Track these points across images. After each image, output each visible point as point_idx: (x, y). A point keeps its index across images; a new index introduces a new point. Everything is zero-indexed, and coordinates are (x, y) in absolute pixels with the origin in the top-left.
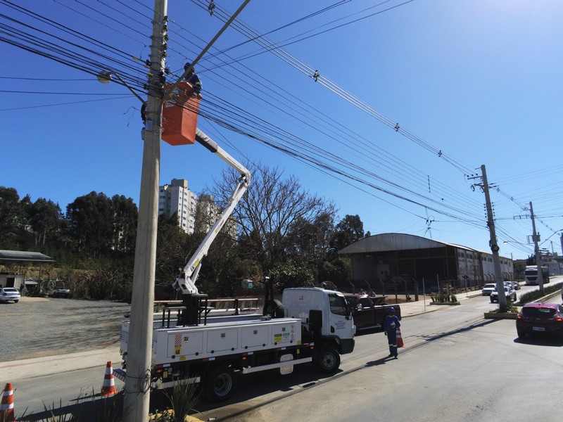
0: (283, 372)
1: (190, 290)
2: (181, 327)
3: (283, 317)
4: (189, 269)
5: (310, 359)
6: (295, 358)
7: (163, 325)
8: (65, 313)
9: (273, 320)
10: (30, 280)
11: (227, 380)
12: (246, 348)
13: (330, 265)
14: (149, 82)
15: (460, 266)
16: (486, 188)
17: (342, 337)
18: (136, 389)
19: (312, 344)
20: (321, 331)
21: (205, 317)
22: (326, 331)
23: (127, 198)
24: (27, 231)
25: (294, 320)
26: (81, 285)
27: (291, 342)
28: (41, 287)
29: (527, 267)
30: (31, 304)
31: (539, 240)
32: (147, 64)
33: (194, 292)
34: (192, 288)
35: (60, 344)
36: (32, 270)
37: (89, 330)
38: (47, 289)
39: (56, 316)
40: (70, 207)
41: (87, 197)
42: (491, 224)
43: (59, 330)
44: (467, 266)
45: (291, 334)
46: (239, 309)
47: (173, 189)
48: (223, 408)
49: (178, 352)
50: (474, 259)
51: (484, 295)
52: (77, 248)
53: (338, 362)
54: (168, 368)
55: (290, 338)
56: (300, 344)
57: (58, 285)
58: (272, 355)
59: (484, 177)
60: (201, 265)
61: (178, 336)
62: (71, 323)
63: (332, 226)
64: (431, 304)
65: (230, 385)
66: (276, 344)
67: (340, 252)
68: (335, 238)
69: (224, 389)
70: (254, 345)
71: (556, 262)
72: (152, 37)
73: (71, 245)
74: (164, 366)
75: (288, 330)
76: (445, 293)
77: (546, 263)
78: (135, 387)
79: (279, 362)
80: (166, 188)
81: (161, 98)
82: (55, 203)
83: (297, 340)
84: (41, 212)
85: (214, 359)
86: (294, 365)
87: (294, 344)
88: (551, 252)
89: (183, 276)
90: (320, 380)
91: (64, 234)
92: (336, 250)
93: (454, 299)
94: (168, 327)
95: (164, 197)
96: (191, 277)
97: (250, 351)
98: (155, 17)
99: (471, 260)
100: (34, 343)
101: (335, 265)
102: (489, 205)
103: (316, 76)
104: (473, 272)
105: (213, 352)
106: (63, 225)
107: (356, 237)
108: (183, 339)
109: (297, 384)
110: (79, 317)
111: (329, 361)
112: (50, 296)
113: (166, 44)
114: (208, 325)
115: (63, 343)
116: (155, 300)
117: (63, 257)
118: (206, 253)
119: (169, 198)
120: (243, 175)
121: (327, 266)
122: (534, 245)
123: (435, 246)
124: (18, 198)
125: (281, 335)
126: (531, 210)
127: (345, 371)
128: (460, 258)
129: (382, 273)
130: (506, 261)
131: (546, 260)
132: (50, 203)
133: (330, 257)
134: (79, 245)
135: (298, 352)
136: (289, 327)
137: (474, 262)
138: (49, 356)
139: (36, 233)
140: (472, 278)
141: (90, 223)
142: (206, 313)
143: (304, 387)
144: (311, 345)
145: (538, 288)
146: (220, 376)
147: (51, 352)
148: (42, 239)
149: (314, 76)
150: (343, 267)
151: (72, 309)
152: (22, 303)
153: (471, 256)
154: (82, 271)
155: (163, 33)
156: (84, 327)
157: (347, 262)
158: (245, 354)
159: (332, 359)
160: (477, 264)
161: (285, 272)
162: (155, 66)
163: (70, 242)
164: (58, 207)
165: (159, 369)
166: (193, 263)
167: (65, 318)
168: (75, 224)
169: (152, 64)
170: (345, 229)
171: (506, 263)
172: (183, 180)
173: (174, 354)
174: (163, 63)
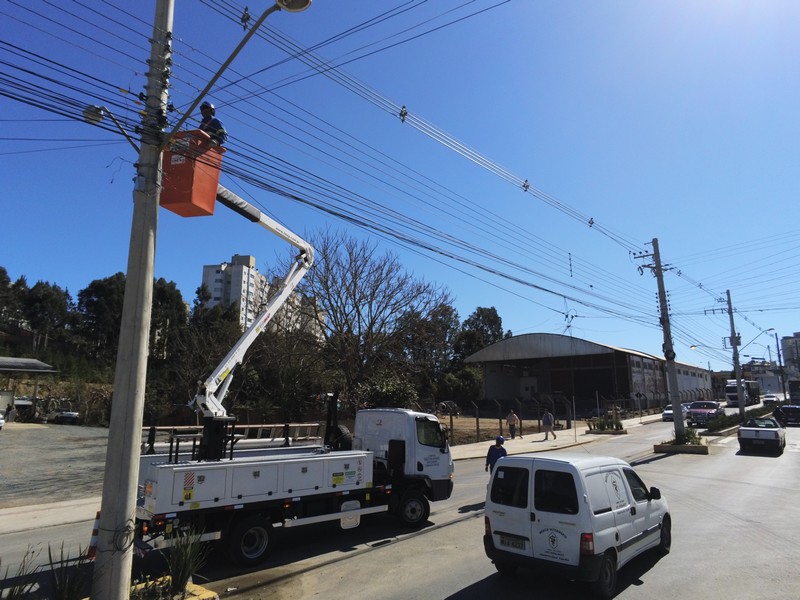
0: (345, 525)
1: (214, 412)
2: (195, 462)
3: (350, 449)
4: (213, 382)
5: (385, 508)
6: (364, 505)
7: (170, 460)
8: (66, 446)
9: (331, 453)
10: (24, 399)
11: (261, 536)
12: (290, 491)
13: (453, 377)
14: (142, 123)
15: (634, 380)
16: (658, 271)
17: (434, 477)
18: (111, 547)
19: (389, 487)
20: (403, 469)
21: (232, 449)
22: (410, 469)
23: (168, 281)
24: (22, 328)
25: (362, 453)
26: (94, 406)
27: (358, 483)
28: (38, 408)
29: (729, 381)
30: (20, 432)
31: (739, 344)
32: (141, 99)
33: (220, 414)
34: (216, 408)
35: (48, 489)
36: (28, 384)
37: (95, 470)
38: (47, 412)
39: (52, 449)
40: (83, 294)
41: (110, 281)
42: (665, 321)
43: (51, 470)
44: (644, 380)
45: (357, 473)
46: (290, 439)
47: (234, 268)
48: (251, 574)
49: (188, 497)
50: (654, 370)
51: (664, 420)
52: (94, 353)
53: (427, 512)
54: (174, 518)
55: (356, 479)
56: (371, 486)
57: (65, 406)
58: (331, 502)
59: (656, 256)
60: (232, 376)
61: (189, 475)
62: (72, 460)
63: (457, 323)
64: (587, 433)
65: (266, 543)
66: (334, 486)
67: (468, 359)
68: (460, 339)
69: (257, 548)
70: (303, 488)
71: (772, 374)
72: (149, 62)
73: (85, 348)
74: (167, 516)
75: (353, 467)
76: (610, 417)
77: (756, 376)
78: (109, 543)
79: (339, 511)
80: (223, 268)
81: (159, 145)
82: (63, 289)
83: (367, 480)
84: (41, 301)
85: (242, 506)
86: (362, 516)
87: (362, 486)
88: (768, 360)
89: (203, 392)
90: (398, 537)
91: (76, 333)
92: (463, 357)
93: (620, 426)
94: (176, 463)
95: (221, 281)
96: (216, 394)
97: (296, 496)
98: (155, 33)
99: (651, 371)
100: (11, 487)
101: (460, 377)
102: (662, 295)
103: (403, 114)
104: (653, 388)
105: (240, 497)
106: (73, 320)
107: (491, 339)
108: (196, 479)
109: (365, 542)
110: (86, 451)
111: (413, 511)
112: (50, 422)
113: (168, 71)
114: (235, 459)
115: (53, 488)
116: (144, 425)
117: (74, 366)
118: (241, 360)
119: (229, 283)
120: (303, 251)
121: (450, 380)
122: (732, 350)
123: (598, 351)
124: (9, 280)
125: (342, 474)
126: (729, 302)
127: (437, 524)
128: (635, 369)
129: (527, 389)
130: (700, 372)
131: (758, 372)
132: (56, 289)
133: (456, 365)
134: (97, 349)
135: (368, 497)
136: (356, 463)
137: (654, 374)
138: (28, 504)
139: (36, 332)
140: (650, 396)
141: (113, 317)
142: (233, 444)
143: (373, 545)
144: (387, 488)
145: (737, 411)
146: (251, 531)
147: (34, 499)
148: (43, 339)
149: (401, 115)
150: (472, 381)
151: (77, 440)
152: (7, 431)
153: (650, 366)
154: (97, 386)
155: (164, 55)
156: (89, 465)
157: (478, 374)
158: (289, 501)
159: (418, 507)
160: (658, 377)
161: (378, 387)
162: (152, 102)
163: (84, 345)
164: (66, 294)
165: (159, 521)
166: (220, 373)
167: (65, 453)
168: (92, 318)
169: (150, 99)
170: (477, 326)
171: (701, 376)
172: (248, 257)
173: (182, 499)
174: (164, 98)
